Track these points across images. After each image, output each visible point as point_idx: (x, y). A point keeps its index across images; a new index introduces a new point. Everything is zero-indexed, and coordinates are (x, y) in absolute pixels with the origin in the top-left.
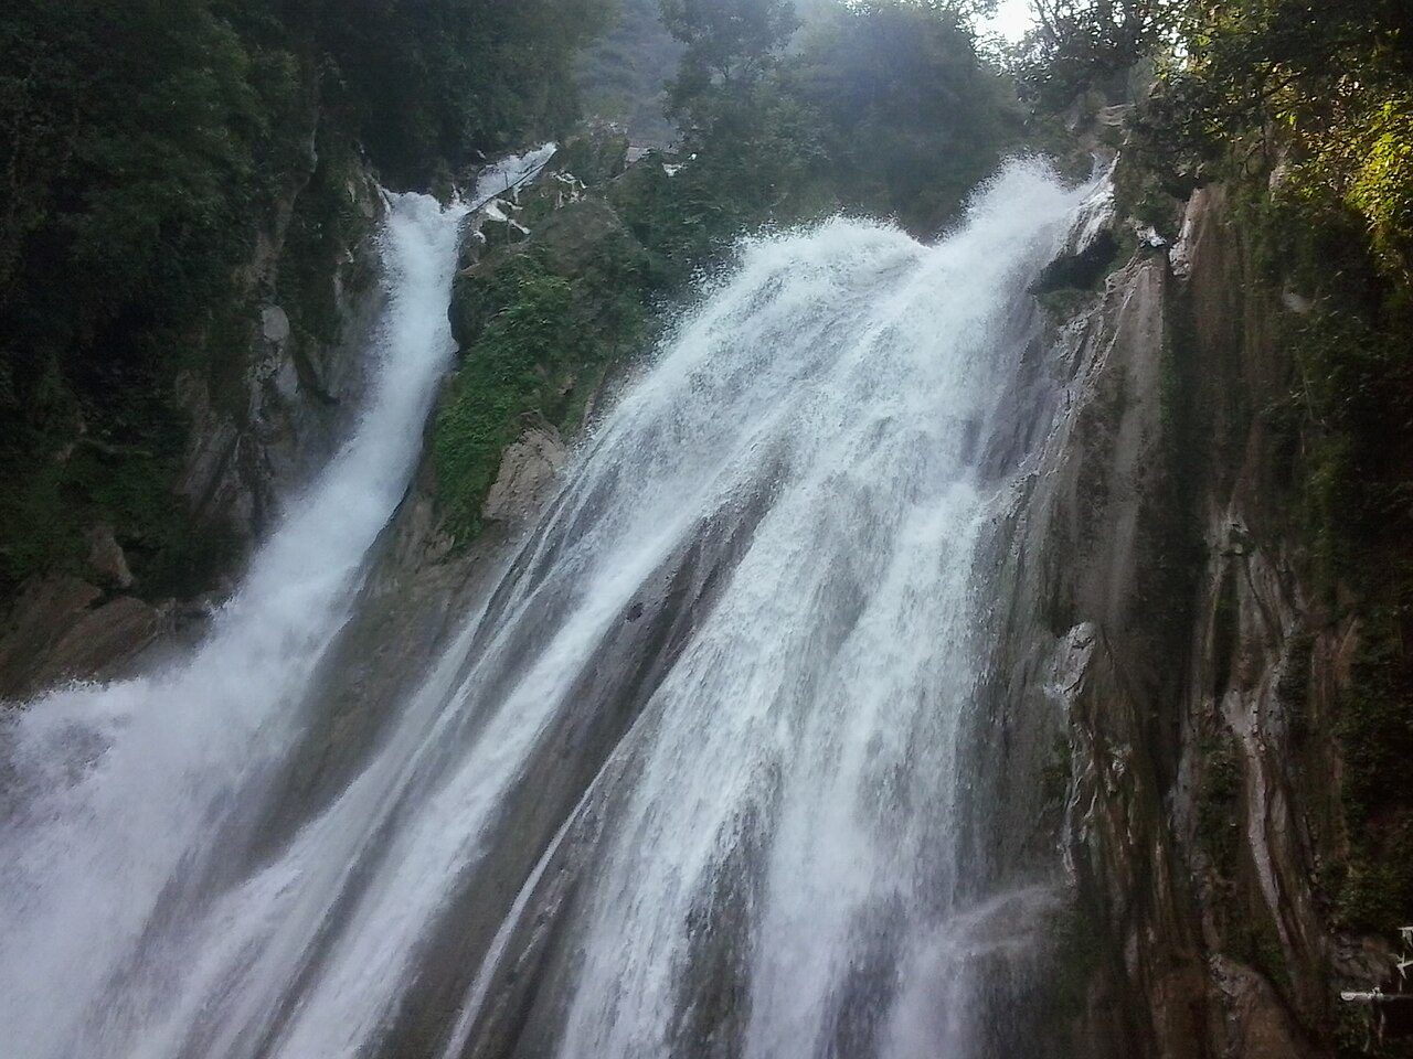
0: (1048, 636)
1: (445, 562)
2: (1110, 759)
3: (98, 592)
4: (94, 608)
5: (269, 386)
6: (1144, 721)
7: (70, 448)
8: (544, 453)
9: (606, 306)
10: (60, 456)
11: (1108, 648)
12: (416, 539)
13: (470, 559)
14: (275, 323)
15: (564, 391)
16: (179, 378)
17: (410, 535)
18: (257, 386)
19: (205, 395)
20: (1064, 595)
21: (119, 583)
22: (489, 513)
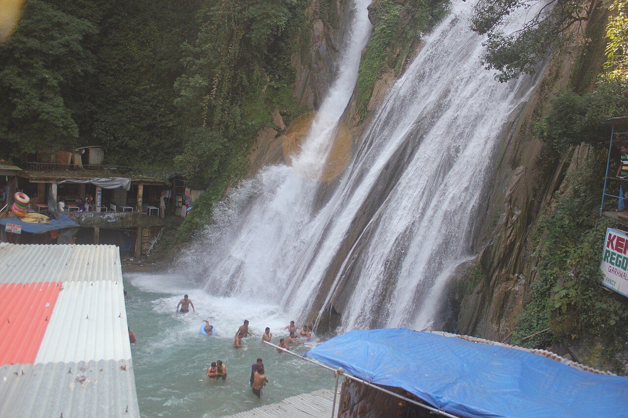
0: (510, 169)
1: (357, 126)
2: (513, 215)
3: (276, 133)
4: (276, 138)
5: (317, 52)
6: (530, 201)
7: (266, 87)
8: (387, 82)
9: (413, 16)
10: (264, 91)
11: (525, 176)
12: (351, 116)
13: (364, 125)
14: (319, 26)
15: (396, 56)
16: (292, 57)
17: (349, 115)
18: (314, 54)
19: (300, 61)
20: (518, 156)
21: (281, 129)
22: (369, 109)
